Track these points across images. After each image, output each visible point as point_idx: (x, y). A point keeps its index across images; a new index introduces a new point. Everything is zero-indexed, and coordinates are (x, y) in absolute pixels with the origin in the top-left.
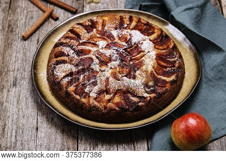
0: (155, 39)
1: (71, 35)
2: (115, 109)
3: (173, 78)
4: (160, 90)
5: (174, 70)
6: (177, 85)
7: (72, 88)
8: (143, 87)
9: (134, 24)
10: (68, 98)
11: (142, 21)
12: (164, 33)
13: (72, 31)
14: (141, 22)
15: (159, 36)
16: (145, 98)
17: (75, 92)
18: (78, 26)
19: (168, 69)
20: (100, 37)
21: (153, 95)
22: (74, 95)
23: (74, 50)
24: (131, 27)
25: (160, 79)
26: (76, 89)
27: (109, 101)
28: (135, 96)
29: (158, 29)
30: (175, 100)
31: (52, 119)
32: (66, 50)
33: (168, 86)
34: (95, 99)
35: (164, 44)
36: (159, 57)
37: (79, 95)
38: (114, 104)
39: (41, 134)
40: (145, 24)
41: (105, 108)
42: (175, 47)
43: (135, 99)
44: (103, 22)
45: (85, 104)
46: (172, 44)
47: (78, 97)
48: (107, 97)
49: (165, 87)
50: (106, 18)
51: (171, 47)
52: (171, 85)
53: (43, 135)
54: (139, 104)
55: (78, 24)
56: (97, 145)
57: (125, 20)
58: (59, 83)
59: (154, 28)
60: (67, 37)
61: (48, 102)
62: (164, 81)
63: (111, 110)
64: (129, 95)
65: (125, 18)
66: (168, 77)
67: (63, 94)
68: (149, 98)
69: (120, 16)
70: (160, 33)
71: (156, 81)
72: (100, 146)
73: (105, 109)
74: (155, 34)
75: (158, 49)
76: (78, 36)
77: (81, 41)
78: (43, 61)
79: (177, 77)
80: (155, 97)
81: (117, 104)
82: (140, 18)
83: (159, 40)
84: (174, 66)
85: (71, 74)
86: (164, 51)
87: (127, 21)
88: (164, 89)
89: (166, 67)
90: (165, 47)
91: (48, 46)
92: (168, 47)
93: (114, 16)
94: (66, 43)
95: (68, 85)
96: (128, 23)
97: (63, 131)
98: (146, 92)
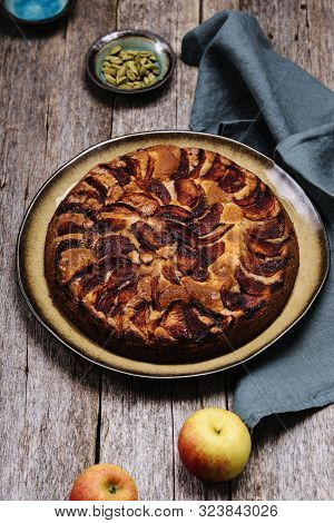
0: (246, 198)
1: (89, 187)
2: (168, 340)
3: (275, 278)
4: (251, 303)
5: (278, 262)
6: (283, 292)
7: (90, 297)
8: (219, 296)
9: (206, 166)
10: (83, 316)
11: (222, 161)
12: (262, 186)
13: (90, 180)
14: (220, 161)
15: (252, 193)
16: (224, 317)
17: (96, 304)
18: (102, 171)
19: (268, 259)
20: (142, 194)
21: (237, 313)
22: (95, 311)
23: (93, 219)
24: (201, 174)
25: (252, 279)
26: (98, 299)
27: (158, 322)
28: (204, 313)
29: (251, 178)
30: (279, 320)
31: (54, 351)
32: (80, 219)
33: (266, 295)
34: (132, 319)
35: (261, 208)
36: (252, 236)
37: (103, 310)
38: (166, 329)
39: (34, 381)
40: (227, 167)
41: (151, 336)
42: (283, 215)
43: (205, 320)
44: (149, 162)
45: (114, 328)
46: (277, 210)
47: (101, 315)
48: (154, 315)
49: (260, 296)
50: (154, 154)
51: (275, 215)
52: (272, 292)
53: (37, 382)
54: (213, 330)
55: (101, 166)
56: (135, 403)
57: (190, 157)
58: (67, 286)
59: (244, 177)
60: (81, 193)
61: (46, 321)
62: (260, 283)
63: (162, 340)
64: (194, 310)
65: (191, 154)
66: (267, 276)
67: (73, 306)
68: (230, 319)
69: (181, 150)
70: (254, 185)
71: (245, 284)
72: (140, 405)
73: (150, 339)
74: (245, 188)
75: (250, 219)
76: (102, 192)
77: (107, 202)
78: (36, 238)
79: (283, 277)
80: (241, 317)
81: (172, 329)
82: (218, 154)
83: (252, 201)
84: (279, 255)
85: (89, 268)
86: (262, 223)
87: (193, 162)
88: (259, 299)
89: (263, 257)
90: (263, 214)
91: (45, 207)
92: (269, 215)
93: (168, 149)
94: (80, 205)
95: (83, 290)
96: (196, 164)
97: (74, 376)
98: (225, 306)
